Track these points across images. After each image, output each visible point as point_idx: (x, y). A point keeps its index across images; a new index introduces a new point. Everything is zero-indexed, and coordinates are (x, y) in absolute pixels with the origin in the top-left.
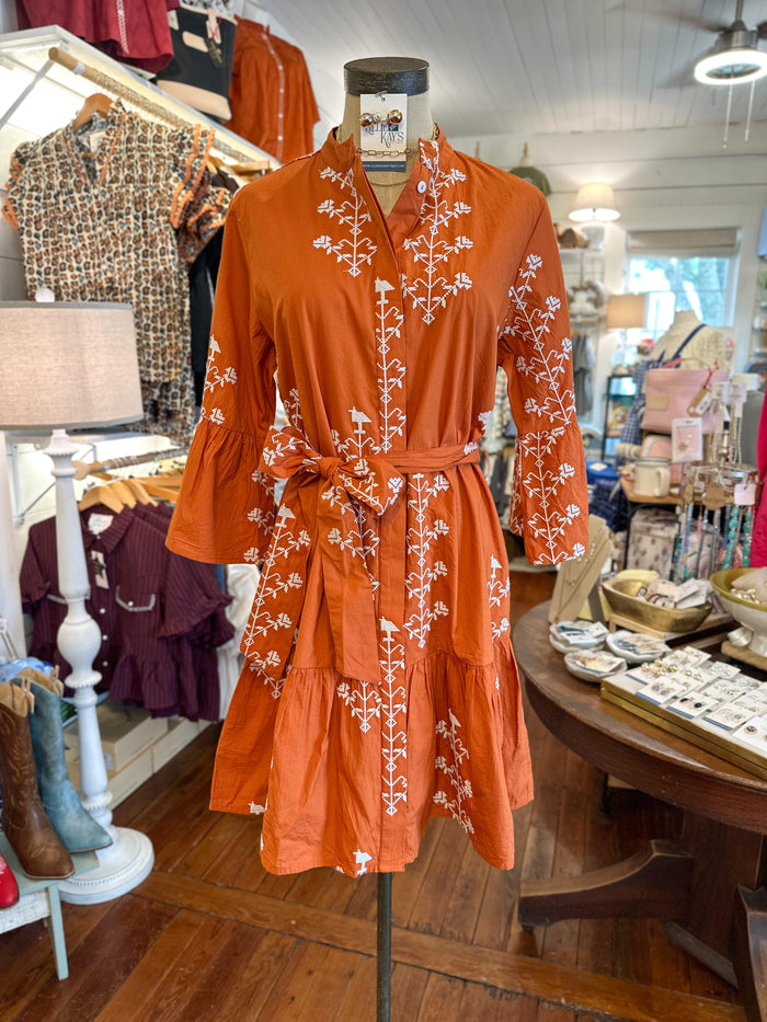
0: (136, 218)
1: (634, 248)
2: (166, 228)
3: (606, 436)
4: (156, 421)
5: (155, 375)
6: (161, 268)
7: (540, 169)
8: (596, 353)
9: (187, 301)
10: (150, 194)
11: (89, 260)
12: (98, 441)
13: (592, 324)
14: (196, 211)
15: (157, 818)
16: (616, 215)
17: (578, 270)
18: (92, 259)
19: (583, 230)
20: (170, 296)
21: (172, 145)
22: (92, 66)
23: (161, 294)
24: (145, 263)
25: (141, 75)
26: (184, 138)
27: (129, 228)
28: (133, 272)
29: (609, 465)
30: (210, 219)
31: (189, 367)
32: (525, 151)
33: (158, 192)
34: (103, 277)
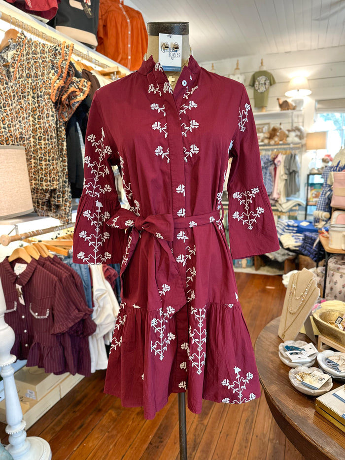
0: (33, 97)
1: (319, 108)
2: (49, 102)
3: (307, 205)
4: (51, 210)
5: (46, 185)
6: (47, 125)
7: (269, 71)
8: (301, 162)
9: (65, 143)
10: (40, 84)
11: (10, 123)
12: (19, 222)
13: (299, 148)
14: (66, 92)
15: (58, 429)
16: (310, 92)
17: (291, 121)
18: (12, 122)
19: (293, 101)
20: (52, 140)
21: (50, 54)
22: (8, 14)
23: (48, 140)
24: (39, 123)
25: (41, 21)
26: (57, 50)
27: (29, 103)
28: (31, 128)
29: (310, 222)
30: (76, 96)
31: (67, 180)
32: (262, 63)
33: (44, 82)
34: (18, 131)
